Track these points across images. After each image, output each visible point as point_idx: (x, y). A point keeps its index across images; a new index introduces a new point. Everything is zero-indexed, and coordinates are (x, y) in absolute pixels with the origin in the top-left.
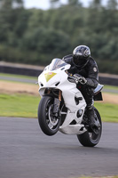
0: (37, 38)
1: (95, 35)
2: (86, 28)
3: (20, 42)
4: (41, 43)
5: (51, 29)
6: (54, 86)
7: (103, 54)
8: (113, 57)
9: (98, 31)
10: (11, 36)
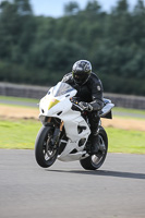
0: (46, 53)
1: (117, 48)
2: (107, 40)
3: (25, 57)
4: (51, 59)
5: (64, 41)
6: (56, 116)
7: (128, 71)
8: (140, 74)
9: (121, 43)
10: (15, 50)
